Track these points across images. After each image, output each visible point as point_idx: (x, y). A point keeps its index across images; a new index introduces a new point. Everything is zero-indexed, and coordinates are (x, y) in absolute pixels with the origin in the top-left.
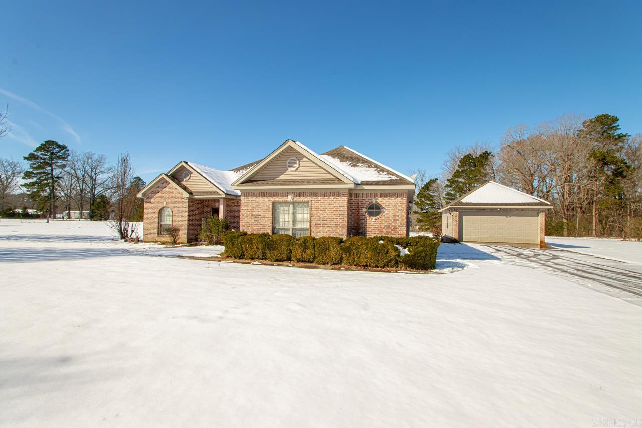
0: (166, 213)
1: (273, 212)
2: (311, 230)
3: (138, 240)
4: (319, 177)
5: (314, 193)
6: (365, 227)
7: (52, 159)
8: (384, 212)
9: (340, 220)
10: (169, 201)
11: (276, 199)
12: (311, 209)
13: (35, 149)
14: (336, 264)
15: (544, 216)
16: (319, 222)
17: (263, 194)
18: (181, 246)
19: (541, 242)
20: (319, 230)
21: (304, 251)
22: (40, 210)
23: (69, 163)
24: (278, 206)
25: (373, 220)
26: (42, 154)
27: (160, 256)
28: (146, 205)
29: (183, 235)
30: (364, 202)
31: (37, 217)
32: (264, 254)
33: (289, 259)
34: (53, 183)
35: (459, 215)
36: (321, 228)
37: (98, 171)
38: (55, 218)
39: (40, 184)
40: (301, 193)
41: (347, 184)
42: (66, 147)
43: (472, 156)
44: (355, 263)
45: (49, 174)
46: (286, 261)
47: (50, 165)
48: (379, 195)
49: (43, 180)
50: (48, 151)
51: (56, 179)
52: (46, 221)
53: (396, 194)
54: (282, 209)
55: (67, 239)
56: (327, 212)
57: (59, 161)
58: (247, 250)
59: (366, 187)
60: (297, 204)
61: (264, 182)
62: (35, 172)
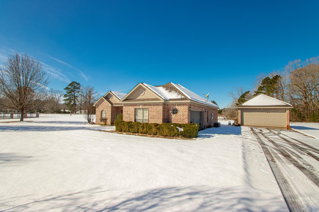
0: (104, 112)
1: (135, 112)
2: (149, 120)
3: (93, 123)
4: (152, 98)
5: (150, 105)
6: (171, 119)
7: (74, 89)
8: (178, 112)
9: (160, 116)
10: (105, 108)
11: (136, 107)
12: (149, 111)
13: (68, 85)
14: (155, 135)
15: (288, 112)
16: (152, 117)
17: (131, 105)
18: (108, 126)
19: (287, 126)
20: (152, 120)
21: (143, 129)
22: (70, 110)
23: (81, 90)
24: (137, 110)
25: (174, 116)
26: (71, 87)
27: (94, 130)
28: (97, 109)
29: (109, 122)
30: (171, 108)
31: (69, 113)
32: (129, 130)
33: (138, 132)
34: (75, 99)
35: (241, 112)
36: (152, 119)
37: (91, 93)
38: (76, 113)
39: (70, 100)
40: (145, 105)
41: (161, 100)
42: (80, 84)
43: (269, 78)
44: (162, 135)
45: (73, 95)
46: (137, 133)
47: (74, 92)
48: (177, 105)
49: (71, 98)
50: (73, 86)
51: (75, 97)
52: (70, 115)
53: (184, 104)
54: (138, 111)
55: (70, 123)
56: (155, 112)
57: (77, 90)
58: (123, 128)
59: (170, 102)
60: (144, 109)
61: (131, 100)
62: (68, 94)
